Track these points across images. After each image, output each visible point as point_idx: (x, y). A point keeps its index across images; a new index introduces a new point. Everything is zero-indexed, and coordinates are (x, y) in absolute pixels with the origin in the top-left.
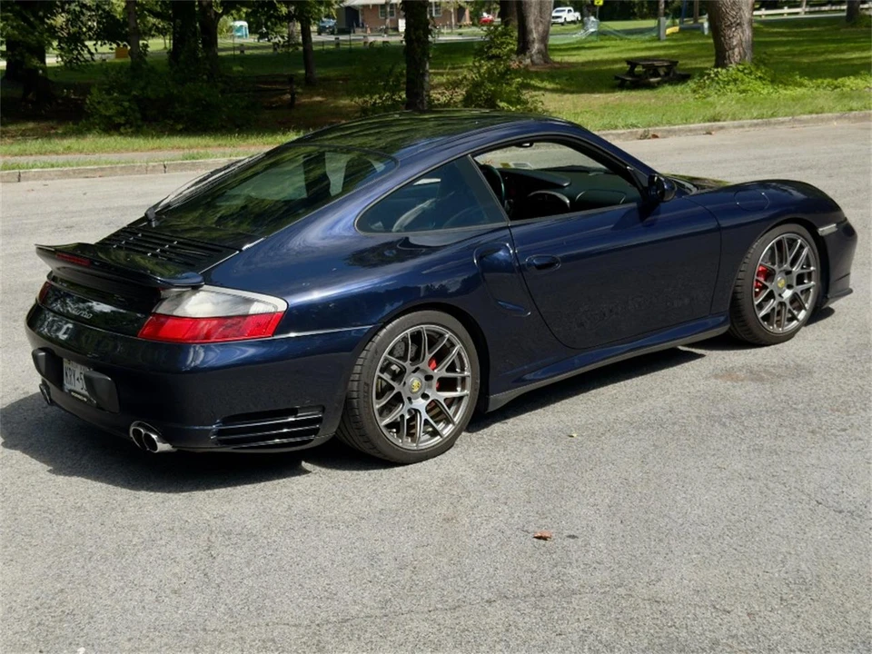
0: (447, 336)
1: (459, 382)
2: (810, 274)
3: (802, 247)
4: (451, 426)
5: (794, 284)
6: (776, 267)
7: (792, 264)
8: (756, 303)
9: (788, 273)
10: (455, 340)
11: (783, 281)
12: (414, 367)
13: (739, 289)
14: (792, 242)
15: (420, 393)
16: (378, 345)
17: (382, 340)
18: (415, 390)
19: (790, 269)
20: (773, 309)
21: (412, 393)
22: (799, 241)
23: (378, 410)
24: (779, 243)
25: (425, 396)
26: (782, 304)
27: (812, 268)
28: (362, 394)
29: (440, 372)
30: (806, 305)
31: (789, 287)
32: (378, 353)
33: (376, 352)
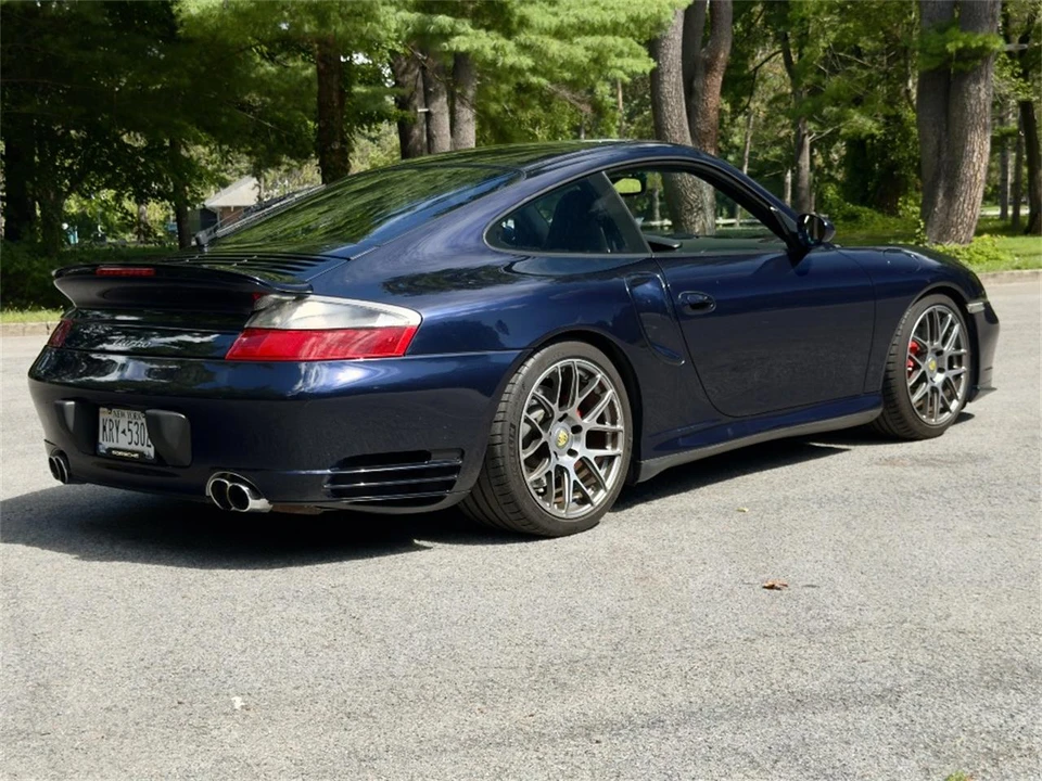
0: (599, 376)
1: (609, 439)
2: (959, 358)
3: (952, 325)
4: (602, 492)
5: (946, 367)
6: (928, 343)
7: (944, 342)
8: (910, 384)
9: (939, 353)
10: (607, 383)
11: (934, 363)
12: (563, 413)
13: (891, 367)
14: (943, 316)
15: (567, 448)
16: (526, 377)
17: (530, 372)
18: (562, 443)
19: (941, 348)
20: (926, 394)
21: (558, 447)
22: (950, 316)
23: (526, 461)
24: (931, 315)
25: (572, 453)
26: (934, 390)
27: (962, 351)
28: (507, 438)
29: (589, 423)
30: (958, 394)
31: (941, 370)
32: (525, 387)
33: (523, 386)
